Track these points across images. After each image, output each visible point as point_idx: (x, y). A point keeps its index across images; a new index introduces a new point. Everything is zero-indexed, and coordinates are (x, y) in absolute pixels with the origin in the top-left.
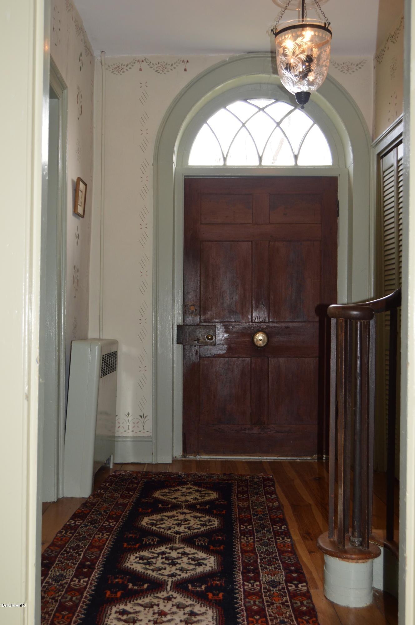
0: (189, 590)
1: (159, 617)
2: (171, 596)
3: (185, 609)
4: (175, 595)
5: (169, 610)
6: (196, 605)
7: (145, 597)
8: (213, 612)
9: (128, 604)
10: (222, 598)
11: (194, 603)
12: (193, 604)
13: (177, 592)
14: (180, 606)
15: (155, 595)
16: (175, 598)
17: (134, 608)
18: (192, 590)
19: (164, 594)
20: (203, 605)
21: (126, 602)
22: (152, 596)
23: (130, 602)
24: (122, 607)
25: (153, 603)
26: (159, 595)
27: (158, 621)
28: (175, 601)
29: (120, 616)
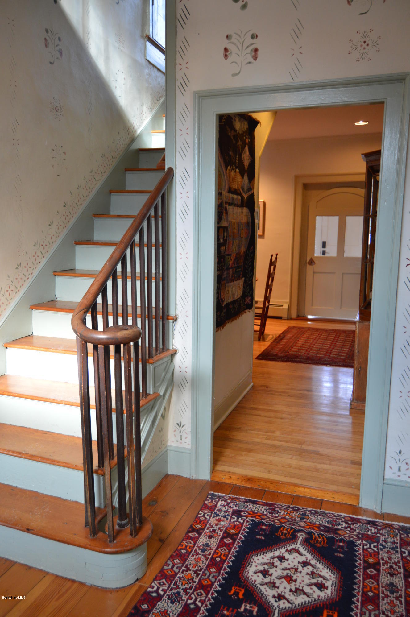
0: (257, 606)
1: (292, 575)
2: (277, 600)
3: (269, 581)
4: (272, 600)
5: (282, 582)
6: (258, 584)
7: (300, 604)
8: (248, 573)
9: (317, 598)
10: (233, 588)
11: (259, 586)
12: (261, 585)
13: (270, 604)
14: (273, 585)
15: (290, 605)
16: (274, 596)
17: (311, 591)
18: (255, 605)
19: (283, 604)
20: (253, 583)
21: (318, 599)
22: (294, 605)
23: (315, 600)
24: (322, 594)
25: (295, 594)
26: (288, 605)
27: (294, 570)
28: (275, 592)
29: (324, 582)
